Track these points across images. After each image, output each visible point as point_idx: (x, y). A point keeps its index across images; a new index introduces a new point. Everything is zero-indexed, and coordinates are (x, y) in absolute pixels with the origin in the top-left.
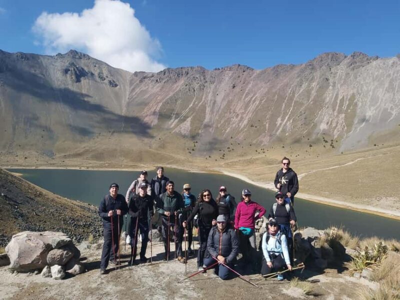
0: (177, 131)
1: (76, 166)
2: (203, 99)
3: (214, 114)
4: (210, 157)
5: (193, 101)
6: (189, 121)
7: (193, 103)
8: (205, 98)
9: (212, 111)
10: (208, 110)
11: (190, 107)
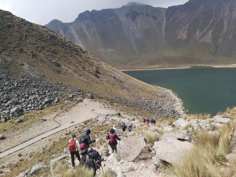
0: (202, 41)
1: (140, 68)
2: (221, 16)
3: (231, 25)
4: (230, 56)
5: (213, 18)
6: (211, 33)
7: (212, 20)
8: (222, 15)
9: (229, 23)
10: (225, 23)
11: (210, 23)
